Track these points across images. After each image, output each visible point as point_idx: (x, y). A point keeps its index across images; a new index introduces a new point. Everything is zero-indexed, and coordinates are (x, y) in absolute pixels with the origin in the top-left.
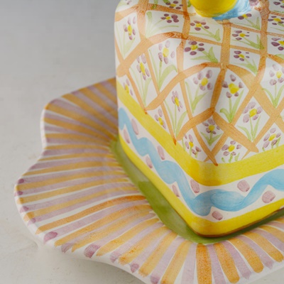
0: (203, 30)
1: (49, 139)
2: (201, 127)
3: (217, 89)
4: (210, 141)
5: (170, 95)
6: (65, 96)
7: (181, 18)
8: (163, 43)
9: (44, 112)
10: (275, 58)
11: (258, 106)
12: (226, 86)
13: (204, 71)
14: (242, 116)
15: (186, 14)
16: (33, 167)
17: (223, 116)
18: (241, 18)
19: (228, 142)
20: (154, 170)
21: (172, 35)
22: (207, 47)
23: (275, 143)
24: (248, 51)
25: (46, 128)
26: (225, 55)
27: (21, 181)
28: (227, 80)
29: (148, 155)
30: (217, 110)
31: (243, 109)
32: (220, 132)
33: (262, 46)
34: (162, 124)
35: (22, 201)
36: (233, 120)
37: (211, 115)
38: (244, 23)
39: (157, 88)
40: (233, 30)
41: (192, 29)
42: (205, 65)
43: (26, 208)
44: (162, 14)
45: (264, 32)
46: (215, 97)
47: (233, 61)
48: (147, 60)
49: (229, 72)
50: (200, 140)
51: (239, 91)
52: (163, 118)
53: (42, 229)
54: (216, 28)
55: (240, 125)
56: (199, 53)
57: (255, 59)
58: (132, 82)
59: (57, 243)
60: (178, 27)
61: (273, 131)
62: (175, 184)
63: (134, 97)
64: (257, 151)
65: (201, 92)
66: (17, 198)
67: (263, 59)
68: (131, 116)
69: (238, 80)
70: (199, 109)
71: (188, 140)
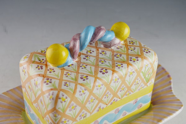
0: (52, 73)
2: (51, 115)
3: (56, 99)
4: (56, 120)
5: (40, 100)
6: (4, 93)
7: (44, 67)
8: (36, 79)
10: (81, 84)
11: (75, 104)
12: (60, 99)
13: (51, 92)
14: (68, 109)
15: (46, 65)
17: (60, 110)
18: (69, 66)
19: (63, 120)
21: (39, 75)
22: (53, 81)
23: (84, 117)
24: (70, 82)
26: (60, 85)
28: (60, 96)
29: (35, 120)
30: (57, 108)
31: (69, 106)
32: (59, 117)
33: (76, 79)
34: (38, 110)
36: (64, 111)
37: (55, 110)
38: (70, 68)
39: (35, 96)
40: (65, 72)
41: (48, 72)
42: (52, 89)
44: (36, 65)
45: (78, 73)
46: (56, 103)
47: (63, 87)
48: (31, 84)
49: (61, 93)
50: (51, 119)
51: (66, 100)
52: (38, 108)
54: (58, 71)
55: (68, 112)
56: (50, 84)
57: (73, 86)
58: (27, 92)
60: (42, 72)
61: (83, 112)
63: (28, 97)
64: (77, 121)
65: (50, 101)
67: (76, 85)
69: (65, 95)
70: (50, 108)
71: (47, 119)
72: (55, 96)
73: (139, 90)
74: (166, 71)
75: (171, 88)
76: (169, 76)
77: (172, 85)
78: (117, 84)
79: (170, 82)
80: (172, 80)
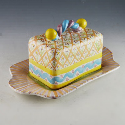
0: (50, 43)
1: (13, 74)
3: (55, 53)
4: (54, 65)
5: (44, 57)
7: (45, 41)
8: (42, 46)
9: (10, 68)
10: (66, 47)
11: (63, 57)
12: (57, 52)
13: (52, 50)
14: (61, 59)
15: (46, 40)
16: (11, 79)
17: (57, 59)
18: (57, 40)
19: (58, 65)
20: (40, 77)
21: (44, 44)
22: (51, 45)
23: (67, 66)
24: (60, 46)
25: (11, 72)
27: (9, 82)
28: (57, 51)
29: (38, 74)
30: (55, 58)
31: (61, 57)
32: (56, 63)
33: (63, 45)
35: (11, 85)
36: (59, 60)
39: (41, 56)
40: (56, 42)
41: (48, 43)
42: (52, 49)
43: (12, 87)
44: (41, 40)
45: (63, 42)
46: (55, 55)
47: (57, 48)
49: (57, 50)
50: (52, 65)
51: (60, 53)
52: (43, 63)
53: (17, 90)
54: (52, 42)
56: (50, 47)
58: (34, 57)
59: (22, 92)
61: (67, 63)
62: (46, 78)
63: (35, 60)
64: (64, 67)
65: (52, 54)
66: (9, 85)
67: (63, 47)
68: (33, 65)
69: (59, 51)
71: (49, 66)
72: (54, 51)
73: (94, 55)
74: (109, 50)
75: (112, 58)
76: (111, 53)
77: (113, 57)
78: (83, 48)
79: (112, 56)
80: (113, 55)
